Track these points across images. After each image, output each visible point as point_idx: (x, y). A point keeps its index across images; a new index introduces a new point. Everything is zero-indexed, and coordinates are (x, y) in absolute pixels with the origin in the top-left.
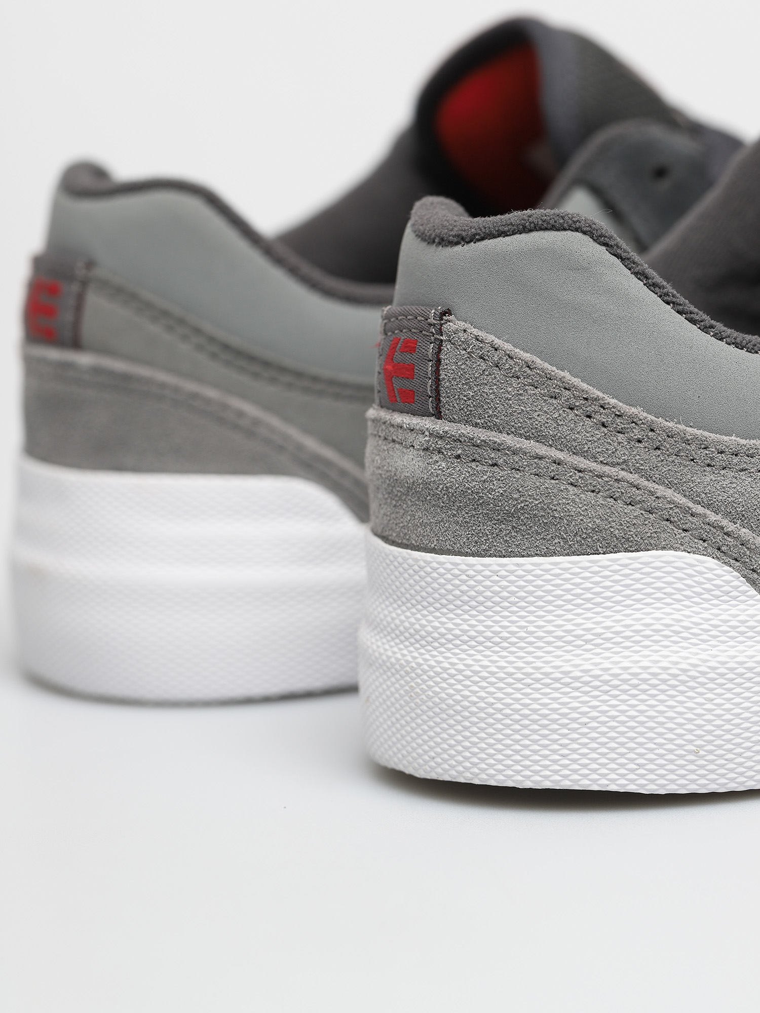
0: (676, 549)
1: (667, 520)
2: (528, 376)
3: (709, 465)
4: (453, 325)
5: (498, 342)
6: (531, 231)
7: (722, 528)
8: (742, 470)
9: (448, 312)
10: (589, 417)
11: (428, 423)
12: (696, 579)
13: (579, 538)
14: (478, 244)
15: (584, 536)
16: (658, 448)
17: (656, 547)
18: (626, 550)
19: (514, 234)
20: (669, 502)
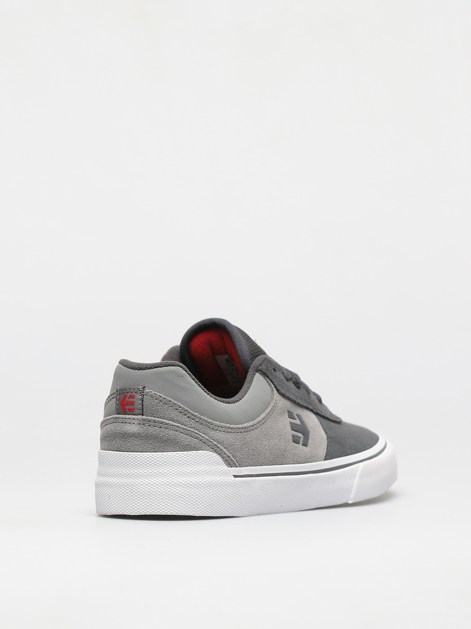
0: (206, 451)
1: (204, 443)
2: (170, 404)
3: (213, 429)
4: (147, 390)
5: (161, 395)
6: (167, 366)
7: (217, 445)
8: (220, 431)
9: (144, 387)
10: (185, 415)
11: (140, 417)
12: (211, 459)
13: (183, 447)
14: (152, 369)
15: (185, 446)
16: (201, 424)
17: (202, 450)
18: (195, 450)
19: (163, 367)
20: (205, 438)
